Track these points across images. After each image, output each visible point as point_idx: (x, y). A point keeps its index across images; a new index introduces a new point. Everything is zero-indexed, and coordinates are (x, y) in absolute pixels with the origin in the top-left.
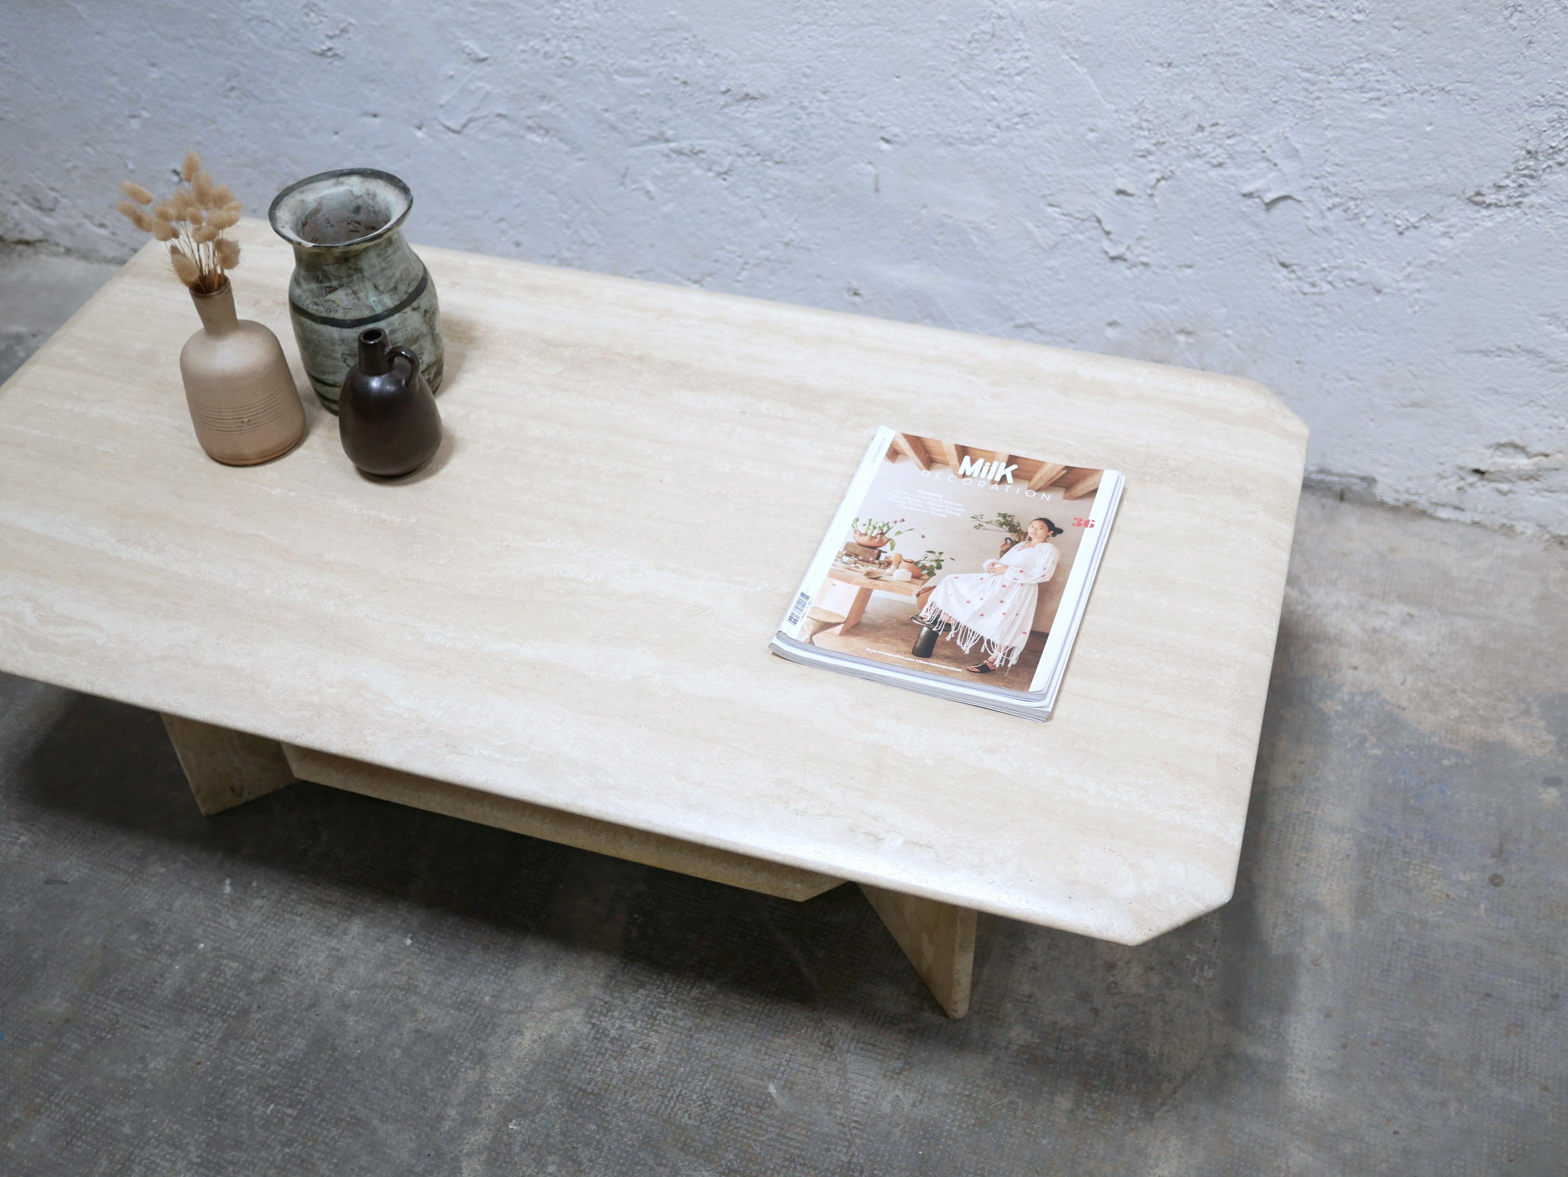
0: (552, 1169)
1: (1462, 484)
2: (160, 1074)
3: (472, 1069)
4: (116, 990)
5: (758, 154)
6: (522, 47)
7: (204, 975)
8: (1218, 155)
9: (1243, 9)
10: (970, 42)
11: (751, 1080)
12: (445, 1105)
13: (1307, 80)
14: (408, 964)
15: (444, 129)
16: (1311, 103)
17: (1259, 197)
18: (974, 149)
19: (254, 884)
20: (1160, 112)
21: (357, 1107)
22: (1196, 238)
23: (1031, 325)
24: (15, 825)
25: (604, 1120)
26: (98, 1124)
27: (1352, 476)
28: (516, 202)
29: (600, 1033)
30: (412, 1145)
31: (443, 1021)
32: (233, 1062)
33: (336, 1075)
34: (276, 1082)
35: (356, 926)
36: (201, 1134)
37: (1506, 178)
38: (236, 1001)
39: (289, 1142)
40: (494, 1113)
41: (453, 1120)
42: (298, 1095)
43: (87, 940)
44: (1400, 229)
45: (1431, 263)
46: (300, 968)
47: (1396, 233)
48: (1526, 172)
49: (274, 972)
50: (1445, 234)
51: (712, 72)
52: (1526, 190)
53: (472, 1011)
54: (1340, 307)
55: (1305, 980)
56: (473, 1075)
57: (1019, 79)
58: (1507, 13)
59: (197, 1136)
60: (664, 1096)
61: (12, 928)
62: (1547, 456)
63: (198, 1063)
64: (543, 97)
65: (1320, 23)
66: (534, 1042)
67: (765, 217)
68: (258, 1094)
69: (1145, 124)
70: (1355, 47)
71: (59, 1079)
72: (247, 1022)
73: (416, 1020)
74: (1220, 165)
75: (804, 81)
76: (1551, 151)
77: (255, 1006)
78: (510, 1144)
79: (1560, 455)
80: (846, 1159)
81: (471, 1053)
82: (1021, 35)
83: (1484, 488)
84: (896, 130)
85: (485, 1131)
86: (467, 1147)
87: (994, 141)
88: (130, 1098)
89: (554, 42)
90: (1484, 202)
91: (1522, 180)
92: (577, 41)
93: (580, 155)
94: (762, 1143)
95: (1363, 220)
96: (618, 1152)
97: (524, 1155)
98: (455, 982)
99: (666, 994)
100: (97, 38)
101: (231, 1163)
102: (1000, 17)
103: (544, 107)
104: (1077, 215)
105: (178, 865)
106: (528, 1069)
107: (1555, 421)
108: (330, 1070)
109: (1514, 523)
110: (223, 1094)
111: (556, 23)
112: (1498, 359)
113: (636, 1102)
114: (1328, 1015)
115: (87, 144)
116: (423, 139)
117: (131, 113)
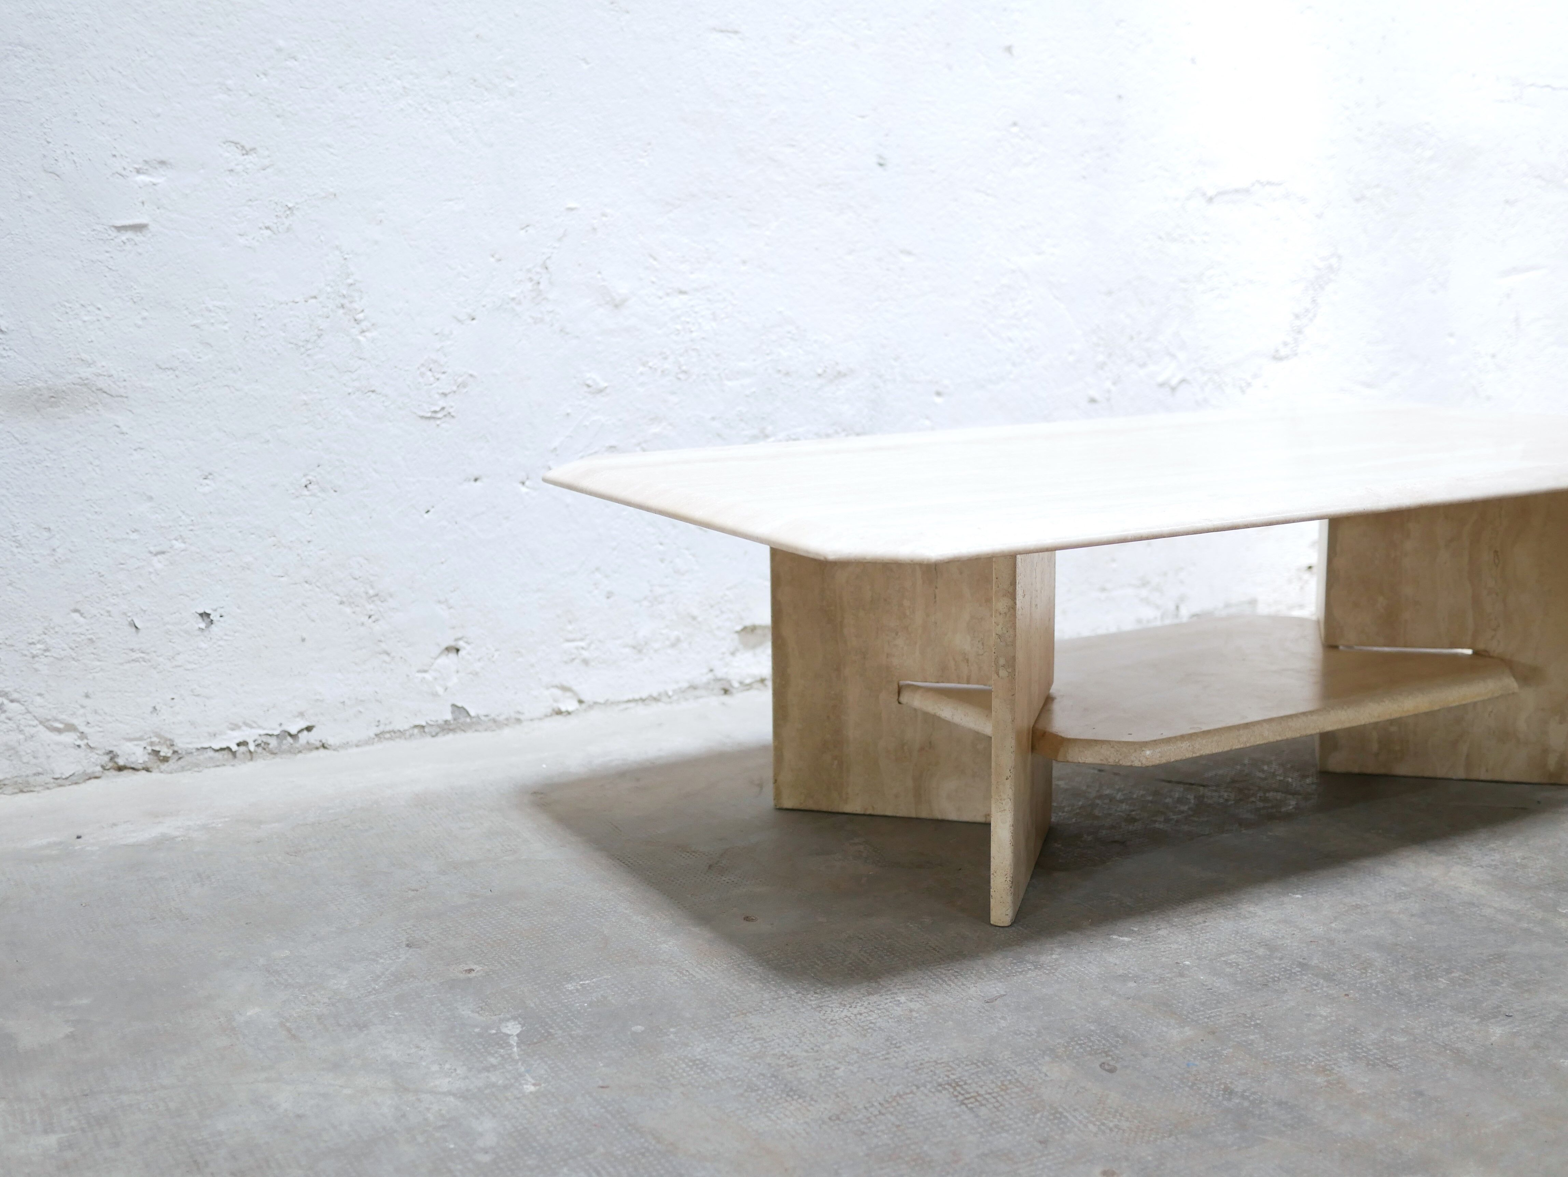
6: (642, 368)
8: (1143, 357)
17: (1168, 384)
19: (1136, 929)
27: (1243, 603)
37: (1288, 336)
44: (1244, 388)
47: (1241, 393)
48: (1296, 329)
50: (1264, 386)
51: (811, 357)
52: (1298, 342)
69: (1101, 342)
75: (881, 351)
76: (1305, 312)
82: (1026, 284)
84: (946, 382)
87: (1011, 376)
89: (672, 359)
90: (1280, 356)
91: (1296, 336)
92: (694, 353)
95: (1224, 387)
100: (136, 455)
102: (1013, 272)
105: (1059, 950)
111: (676, 338)
115: (76, 611)
116: (527, 494)
117: (158, 549)
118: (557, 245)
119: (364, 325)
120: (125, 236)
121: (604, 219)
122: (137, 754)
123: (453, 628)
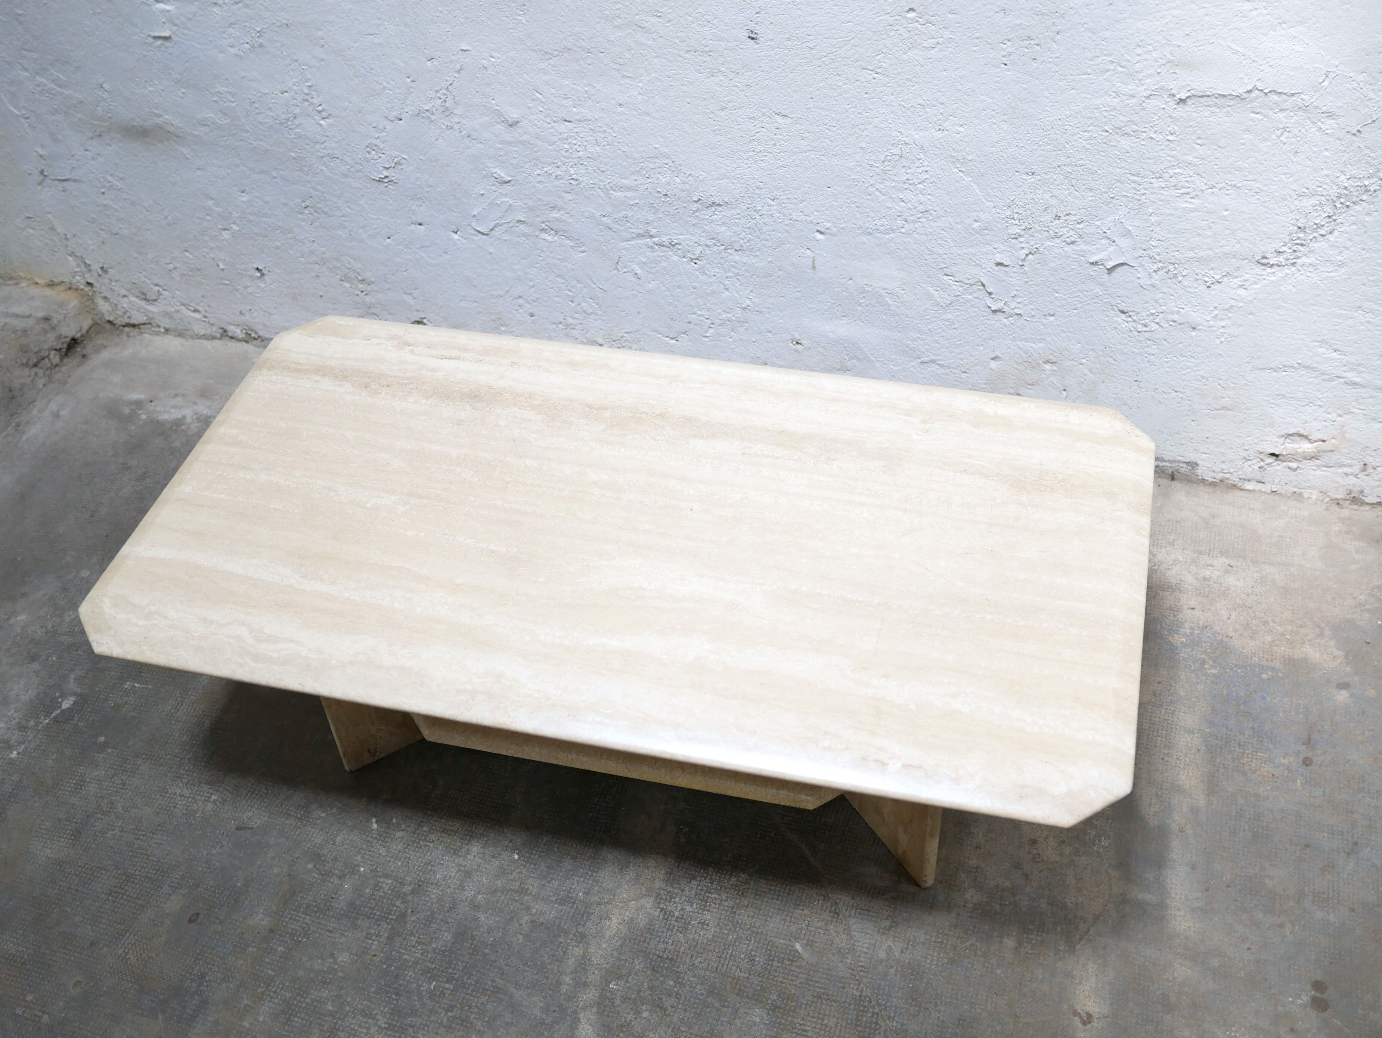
0: (645, 1014)
1: (1262, 464)
2: (347, 965)
3: (577, 946)
4: (304, 906)
5: (722, 245)
6: (538, 172)
7: (367, 891)
8: (1071, 236)
9: (1086, 134)
10: (883, 162)
11: (782, 941)
12: (561, 974)
13: (1135, 182)
14: (518, 873)
15: (476, 232)
16: (1139, 198)
17: (1102, 264)
18: (887, 236)
19: (394, 821)
20: (1027, 207)
21: (497, 979)
22: (1056, 295)
23: (933, 361)
24: (205, 788)
25: (679, 977)
26: (307, 1004)
27: (1180, 461)
28: (532, 284)
29: (668, 915)
30: (541, 1005)
31: (550, 913)
32: (400, 953)
33: (478, 957)
34: (434, 966)
35: (475, 848)
36: (385, 1007)
37: (1284, 246)
38: (395, 908)
39: (450, 1008)
40: (598, 978)
41: (568, 985)
42: (452, 973)
43: (276, 870)
44: (1208, 284)
45: (1232, 307)
46: (438, 881)
47: (1205, 287)
48: (1297, 241)
49: (420, 886)
50: (1241, 286)
51: (687, 186)
52: (1299, 254)
53: (571, 905)
54: (1166, 340)
55: (1175, 844)
56: (578, 951)
57: (919, 186)
58: (1278, 133)
59: (382, 1008)
60: (720, 957)
61: (218, 865)
62: (1324, 441)
63: (374, 956)
64: (554, 208)
65: (1143, 143)
66: (619, 924)
67: (727, 289)
68: (422, 975)
69: (1016, 216)
70: (1169, 158)
71: (273, 974)
72: (406, 923)
73: (531, 914)
74: (1073, 243)
75: (757, 192)
76: (1315, 226)
77: (410, 911)
78: (613, 999)
79: (1333, 440)
80: (858, 994)
81: (574, 935)
82: (922, 156)
83: (1279, 467)
84: (828, 225)
85: (593, 991)
86: (582, 1003)
87: (903, 230)
88: (328, 984)
89: (564, 168)
90: (1268, 263)
91: (1295, 248)
92: (582, 167)
93: (583, 248)
94: (796, 986)
95: (1180, 278)
96: (692, 999)
97: (624, 1006)
98: (555, 884)
99: (712, 883)
100: (199, 173)
101: (411, 1026)
102: (906, 144)
103: (555, 214)
104: (967, 282)
105: (335, 810)
106: (618, 944)
107: (1329, 416)
108: (473, 954)
109: (1303, 491)
110: (396, 977)
111: (565, 154)
112: (1284, 373)
113: (700, 962)
114: (1194, 868)
115: (186, 251)
116: (458, 240)
117: (224, 227)
118: (457, 76)
119: (324, 114)
120: (159, 43)
121: (493, 59)
122: (238, 333)
123: (418, 311)
